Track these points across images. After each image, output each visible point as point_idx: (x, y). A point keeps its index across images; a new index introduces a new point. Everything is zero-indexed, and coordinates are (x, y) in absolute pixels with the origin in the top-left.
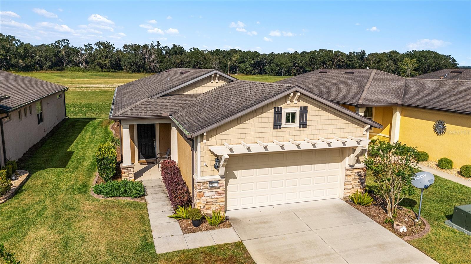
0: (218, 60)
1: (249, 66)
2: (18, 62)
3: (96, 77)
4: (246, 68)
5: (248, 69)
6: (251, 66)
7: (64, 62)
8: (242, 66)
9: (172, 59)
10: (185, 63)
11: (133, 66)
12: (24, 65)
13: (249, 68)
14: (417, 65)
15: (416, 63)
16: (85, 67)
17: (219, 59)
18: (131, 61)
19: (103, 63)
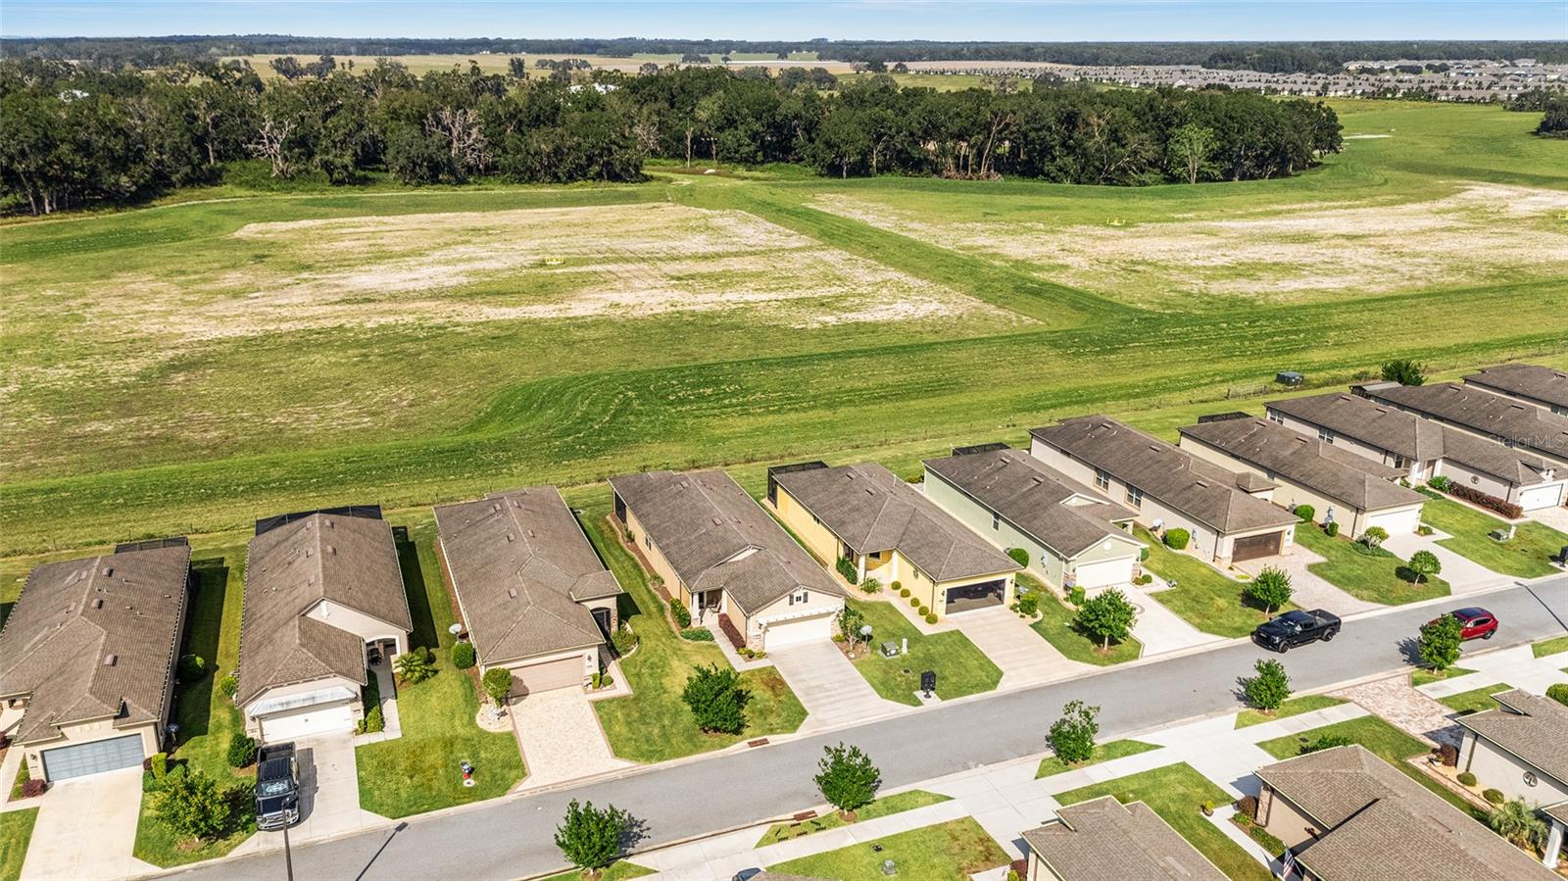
0: (655, 118)
1: (748, 141)
2: (117, 182)
3: (327, 210)
4: (740, 145)
5: (747, 149)
6: (754, 140)
7: (210, 148)
8: (728, 137)
9: (529, 141)
10: (565, 150)
11: (421, 166)
12: (134, 188)
13: (748, 145)
14: (1216, 145)
15: (1216, 138)
16: (282, 171)
17: (659, 113)
18: (413, 152)
19: (338, 161)
